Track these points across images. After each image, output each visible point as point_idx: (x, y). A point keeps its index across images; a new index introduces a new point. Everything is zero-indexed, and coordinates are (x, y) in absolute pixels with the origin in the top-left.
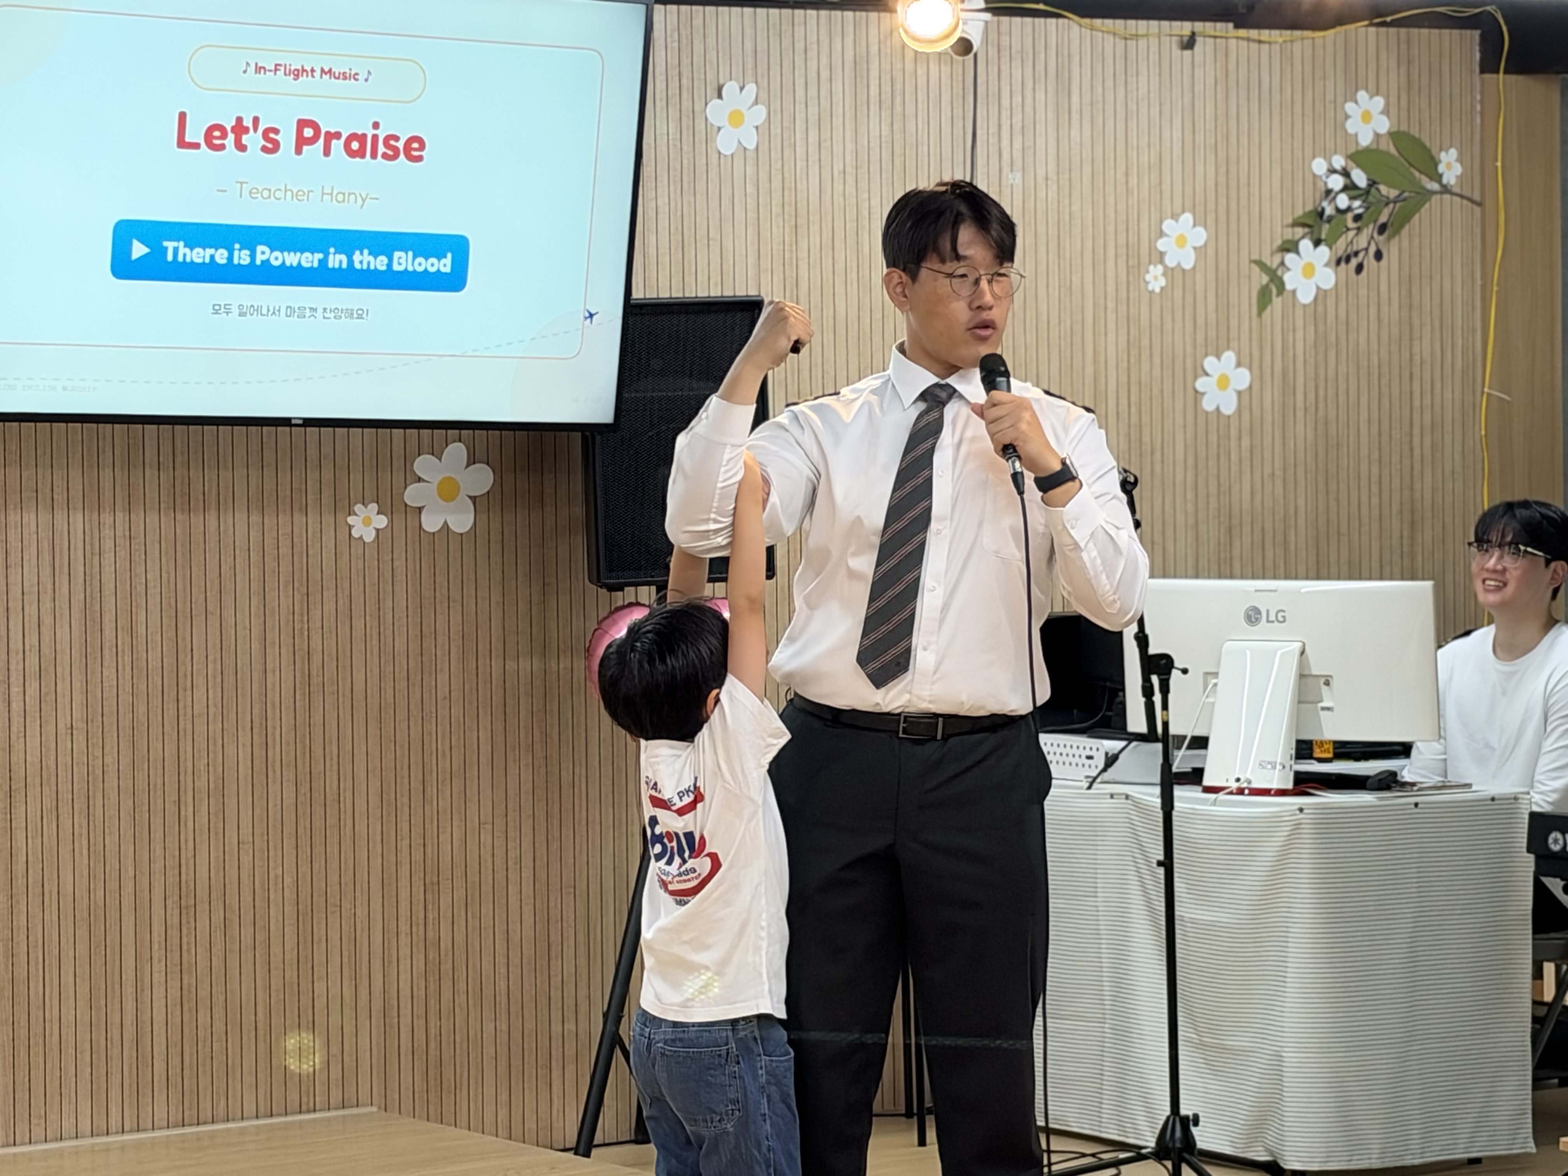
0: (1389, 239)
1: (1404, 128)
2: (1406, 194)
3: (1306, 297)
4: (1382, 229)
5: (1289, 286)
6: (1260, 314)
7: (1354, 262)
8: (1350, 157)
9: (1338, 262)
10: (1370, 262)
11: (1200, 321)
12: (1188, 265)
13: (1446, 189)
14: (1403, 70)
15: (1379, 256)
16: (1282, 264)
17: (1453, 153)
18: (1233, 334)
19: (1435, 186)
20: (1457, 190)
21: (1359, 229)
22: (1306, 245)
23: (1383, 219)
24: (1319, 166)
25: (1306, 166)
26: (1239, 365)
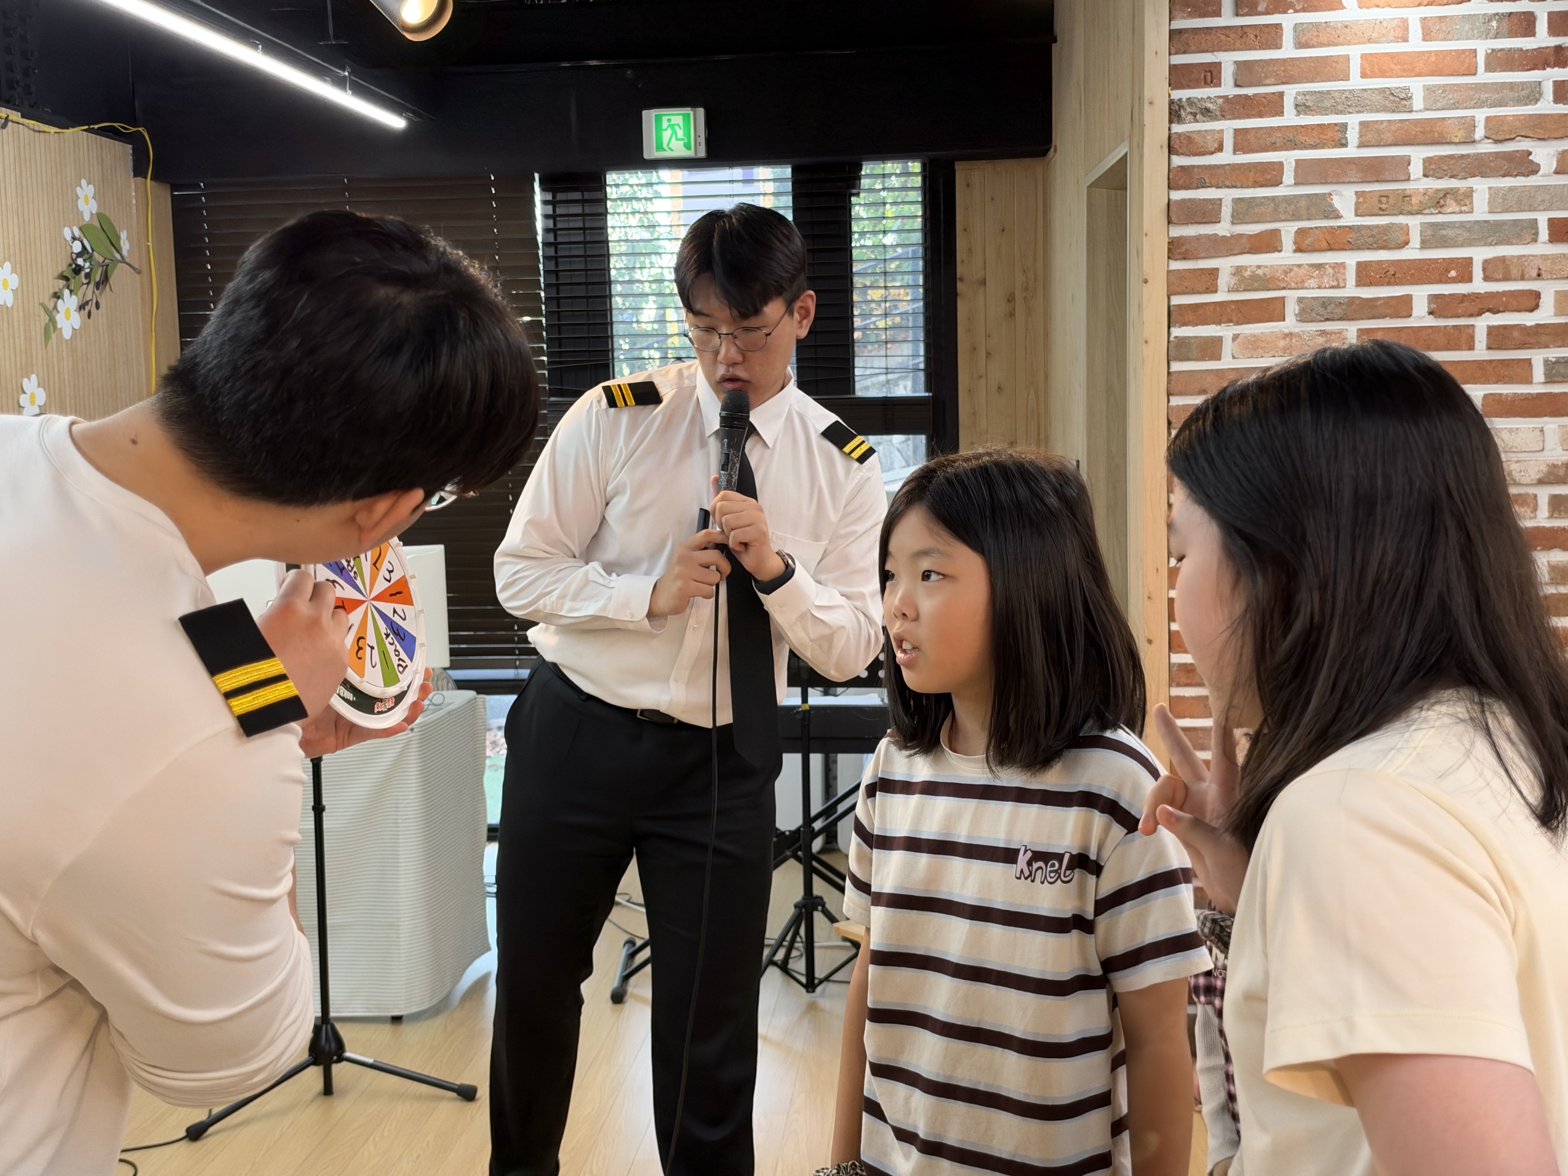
0: (101, 294)
1: (102, 211)
2: (107, 261)
3: (67, 334)
4: (97, 286)
5: (59, 326)
6: (46, 347)
7: (87, 308)
8: (80, 229)
9: (80, 309)
10: (94, 310)
11: (18, 351)
12: (10, 305)
13: (123, 260)
14: (100, 168)
15: (98, 306)
16: (55, 307)
17: (125, 232)
18: (34, 362)
19: (118, 256)
20: (127, 260)
21: (88, 284)
22: (66, 292)
23: (98, 279)
24: (67, 234)
25: (61, 233)
26: (39, 386)
